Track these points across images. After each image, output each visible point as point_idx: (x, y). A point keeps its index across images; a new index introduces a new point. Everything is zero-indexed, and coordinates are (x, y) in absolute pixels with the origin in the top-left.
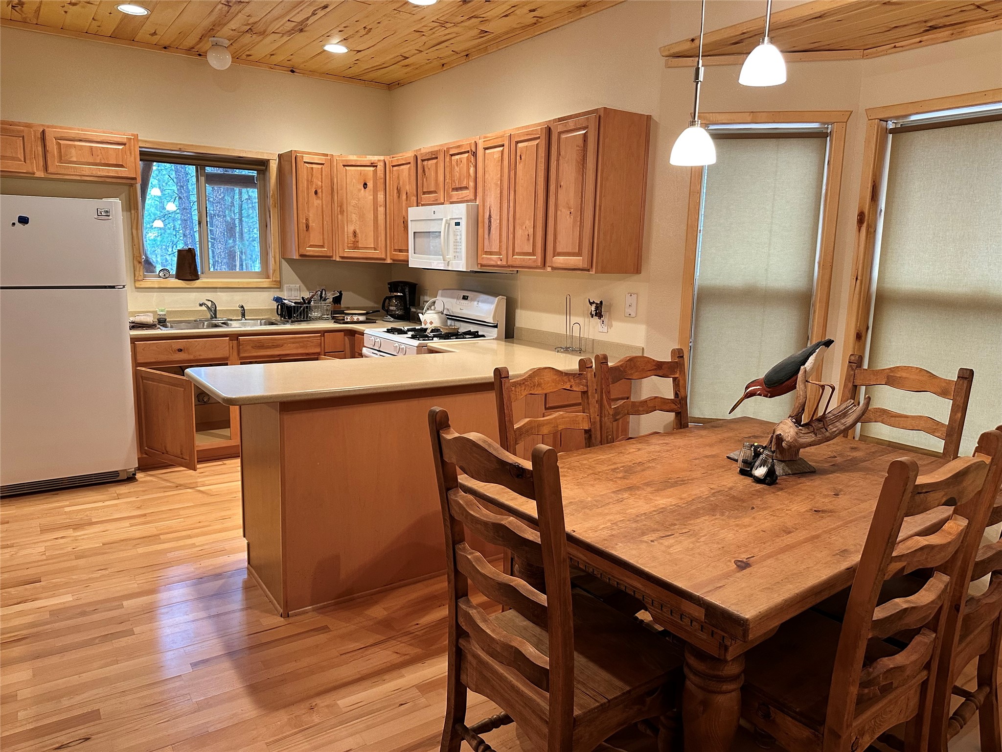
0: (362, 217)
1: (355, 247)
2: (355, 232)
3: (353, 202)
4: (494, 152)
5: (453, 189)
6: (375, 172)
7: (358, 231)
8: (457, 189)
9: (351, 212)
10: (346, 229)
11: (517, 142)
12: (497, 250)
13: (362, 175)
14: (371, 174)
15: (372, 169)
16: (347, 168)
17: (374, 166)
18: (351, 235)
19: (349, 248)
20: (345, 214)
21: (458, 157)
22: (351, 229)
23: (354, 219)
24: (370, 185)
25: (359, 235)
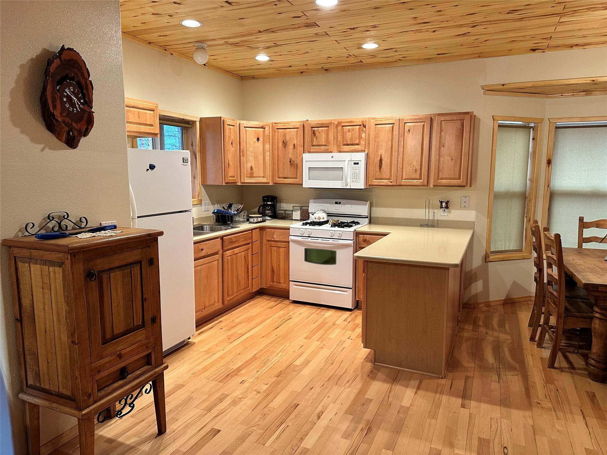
0: (256, 158)
1: (251, 176)
2: (251, 168)
3: (251, 149)
4: (385, 127)
5: (344, 145)
6: (264, 132)
7: (253, 166)
8: (348, 145)
9: (249, 156)
10: (245, 165)
11: (405, 123)
12: (388, 177)
13: (256, 133)
14: (262, 133)
15: (262, 130)
16: (247, 128)
17: (263, 128)
18: (249, 169)
19: (247, 177)
20: (245, 156)
21: (348, 127)
22: (249, 166)
23: (251, 159)
24: (261, 139)
25: (254, 169)
